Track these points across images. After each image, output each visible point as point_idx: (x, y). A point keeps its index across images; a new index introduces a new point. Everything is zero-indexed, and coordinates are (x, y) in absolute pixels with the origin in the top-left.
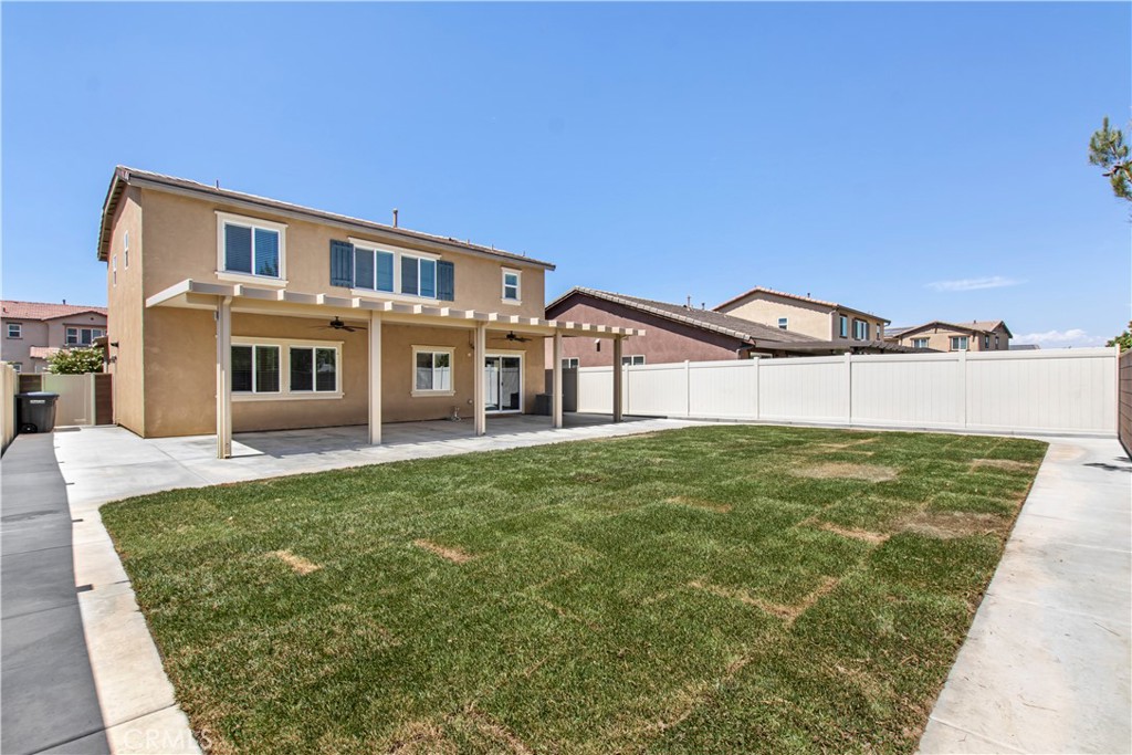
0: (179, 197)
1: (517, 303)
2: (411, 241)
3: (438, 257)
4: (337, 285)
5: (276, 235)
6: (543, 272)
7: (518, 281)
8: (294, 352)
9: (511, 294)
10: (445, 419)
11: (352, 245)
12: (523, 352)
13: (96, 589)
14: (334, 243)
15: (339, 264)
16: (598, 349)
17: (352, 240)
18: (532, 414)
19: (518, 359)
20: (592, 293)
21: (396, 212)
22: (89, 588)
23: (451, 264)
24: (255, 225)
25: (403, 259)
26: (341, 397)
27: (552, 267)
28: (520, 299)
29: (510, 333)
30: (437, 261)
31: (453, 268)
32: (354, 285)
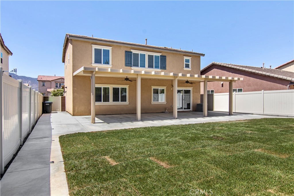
0: (82, 41)
1: (189, 69)
2: (151, 49)
3: (161, 54)
4: (127, 66)
5: (109, 51)
6: (200, 57)
7: (190, 61)
8: (114, 89)
9: (187, 66)
10: (163, 112)
11: (131, 52)
12: (192, 88)
13: (55, 163)
14: (126, 52)
15: (128, 60)
16: (222, 86)
17: (132, 50)
18: (195, 111)
19: (190, 90)
20: (220, 64)
21: (146, 40)
22: (53, 162)
23: (165, 56)
24: (103, 48)
25: (149, 56)
26: (128, 104)
27: (203, 55)
28: (191, 68)
29: (187, 81)
30: (160, 55)
31: (166, 58)
32: (133, 66)
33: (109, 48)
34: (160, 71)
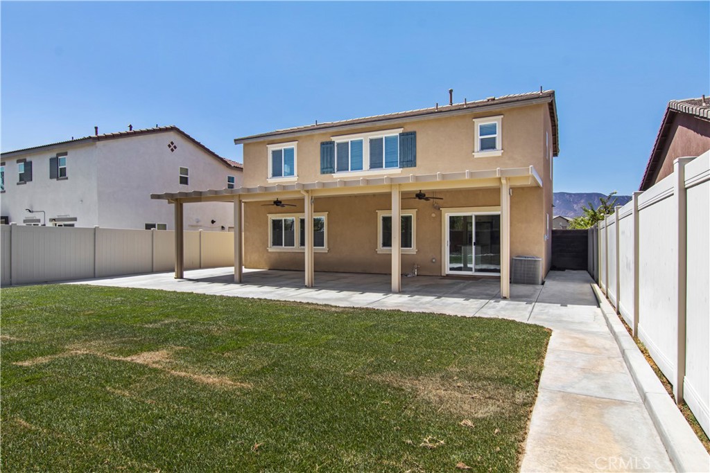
3: (401, 130)
4: (324, 173)
5: (292, 150)
7: (499, 129)
9: (488, 145)
11: (332, 143)
14: (322, 144)
15: (325, 161)
17: (333, 139)
19: (499, 216)
21: (451, 92)
23: (414, 133)
24: (283, 147)
25: (371, 141)
26: (327, 252)
28: (501, 148)
30: (400, 134)
31: (415, 137)
32: (336, 170)
33: (292, 145)
34: (400, 172)
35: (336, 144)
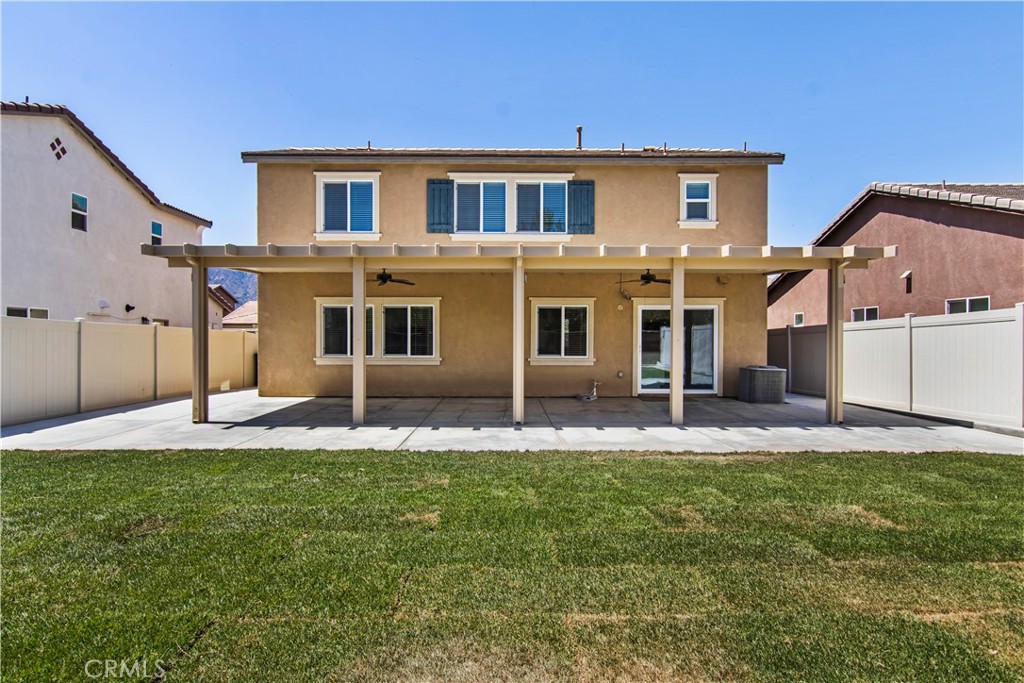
1: (710, 224)
3: (570, 176)
4: (433, 231)
5: (369, 186)
6: (765, 169)
7: (712, 191)
8: (389, 312)
9: (697, 212)
11: (452, 182)
12: (721, 301)
14: (431, 182)
15: (436, 211)
16: (909, 290)
17: (452, 176)
18: (736, 398)
19: (712, 312)
21: (579, 130)
23: (591, 183)
24: (349, 178)
25: (520, 187)
26: (438, 364)
27: (779, 158)
28: (714, 218)
29: (645, 273)
30: (569, 182)
31: (593, 189)
32: (455, 229)
33: (369, 177)
34: (569, 240)
35: (455, 186)
